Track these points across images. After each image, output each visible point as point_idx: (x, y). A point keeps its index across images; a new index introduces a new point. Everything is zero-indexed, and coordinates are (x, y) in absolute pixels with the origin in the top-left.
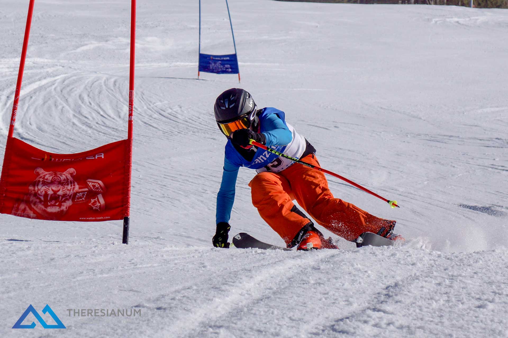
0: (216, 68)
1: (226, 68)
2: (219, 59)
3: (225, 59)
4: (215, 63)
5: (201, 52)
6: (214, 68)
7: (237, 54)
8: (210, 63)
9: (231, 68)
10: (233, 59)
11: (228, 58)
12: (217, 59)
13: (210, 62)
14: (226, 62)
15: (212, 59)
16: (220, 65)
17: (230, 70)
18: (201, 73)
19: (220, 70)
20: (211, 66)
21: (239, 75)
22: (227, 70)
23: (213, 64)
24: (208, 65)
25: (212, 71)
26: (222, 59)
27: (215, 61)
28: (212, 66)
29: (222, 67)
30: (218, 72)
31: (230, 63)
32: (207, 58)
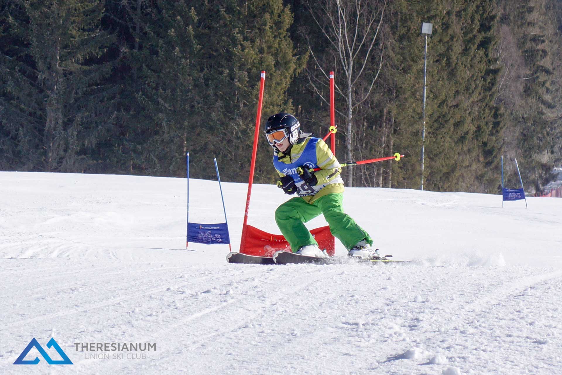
1: (216, 238)
2: (209, 228)
3: (215, 228)
4: (204, 233)
5: (189, 222)
9: (221, 238)
12: (206, 228)
16: (209, 234)
18: (189, 243)
19: (210, 240)
21: (230, 245)
23: (202, 234)
27: (205, 231)
29: (212, 237)
30: (208, 243)
31: (221, 232)
32: (195, 227)
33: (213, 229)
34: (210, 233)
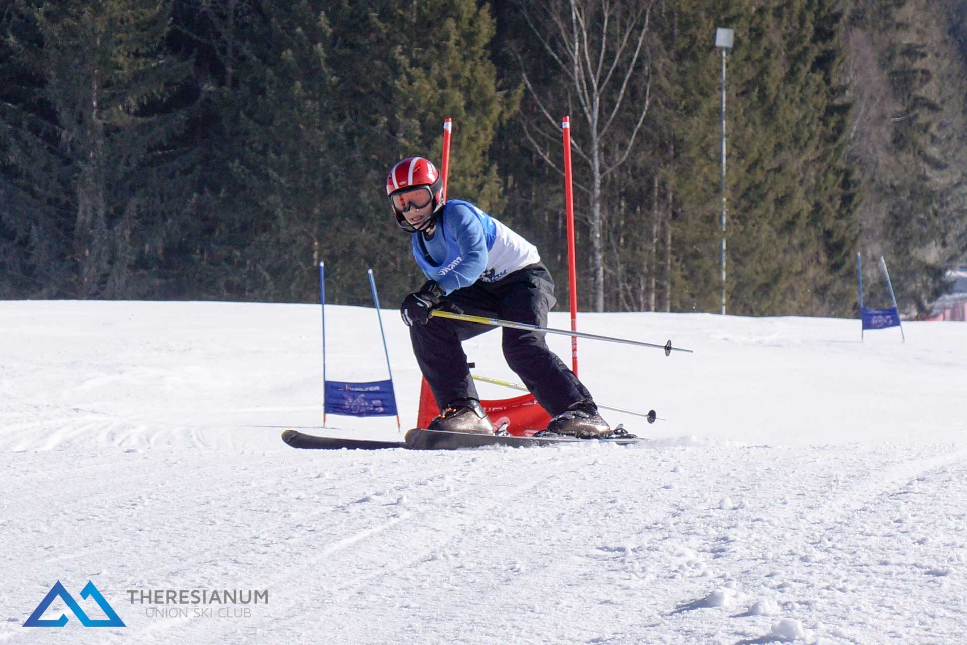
1: (375, 407)
2: (361, 389)
3: (371, 389)
4: (354, 398)
5: (328, 379)
9: (383, 406)
12: (356, 389)
16: (362, 400)
18: (329, 416)
19: (363, 410)
21: (398, 418)
23: (350, 400)
26: (366, 389)
27: (354, 394)
28: (348, 402)
29: (366, 404)
30: (360, 414)
31: (380, 396)
32: (338, 388)
33: (369, 392)
34: (363, 398)
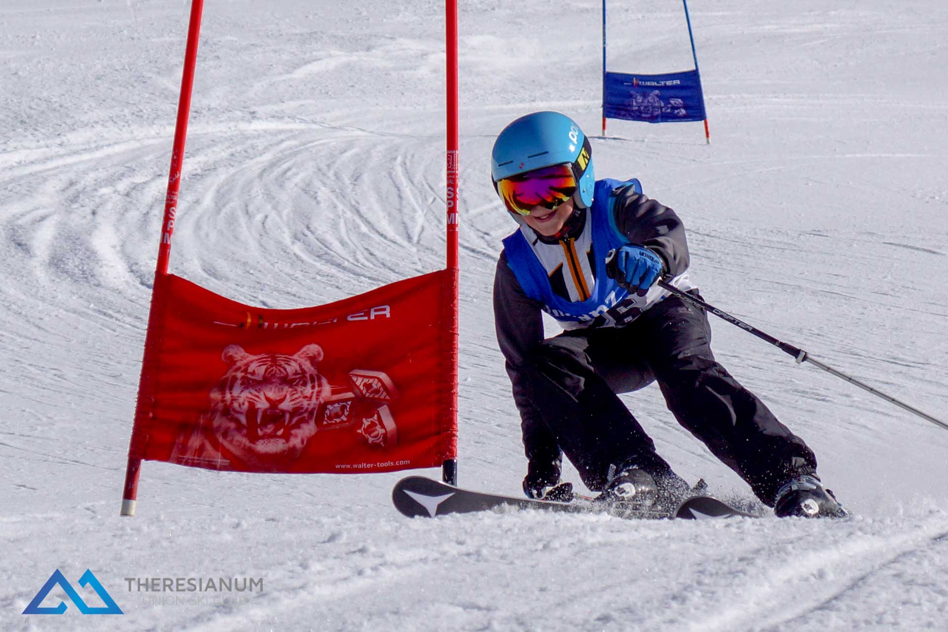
0: (646, 107)
6: (642, 108)
7: (700, 71)
8: (631, 96)
10: (689, 83)
11: (678, 82)
13: (632, 92)
14: (672, 93)
15: (638, 85)
17: (683, 112)
20: (634, 104)
22: (676, 111)
24: (626, 101)
25: (638, 116)
